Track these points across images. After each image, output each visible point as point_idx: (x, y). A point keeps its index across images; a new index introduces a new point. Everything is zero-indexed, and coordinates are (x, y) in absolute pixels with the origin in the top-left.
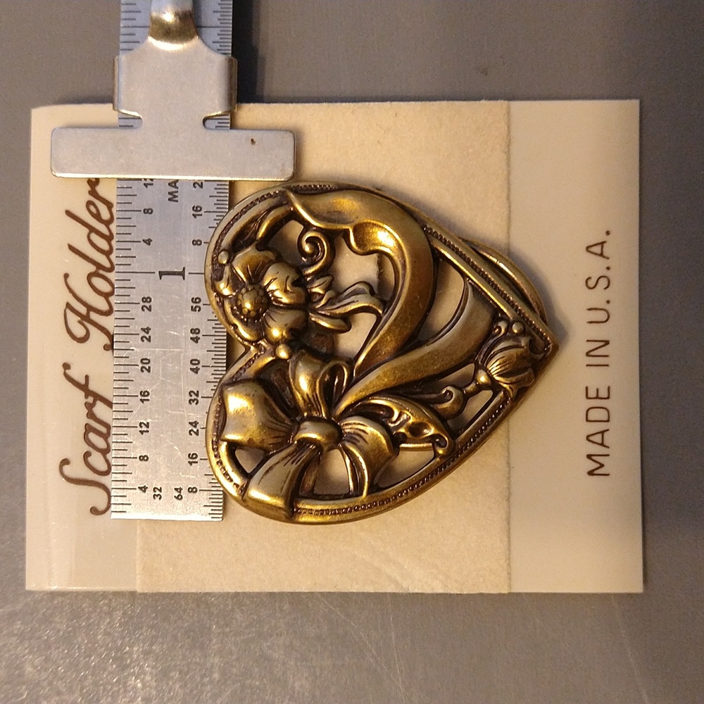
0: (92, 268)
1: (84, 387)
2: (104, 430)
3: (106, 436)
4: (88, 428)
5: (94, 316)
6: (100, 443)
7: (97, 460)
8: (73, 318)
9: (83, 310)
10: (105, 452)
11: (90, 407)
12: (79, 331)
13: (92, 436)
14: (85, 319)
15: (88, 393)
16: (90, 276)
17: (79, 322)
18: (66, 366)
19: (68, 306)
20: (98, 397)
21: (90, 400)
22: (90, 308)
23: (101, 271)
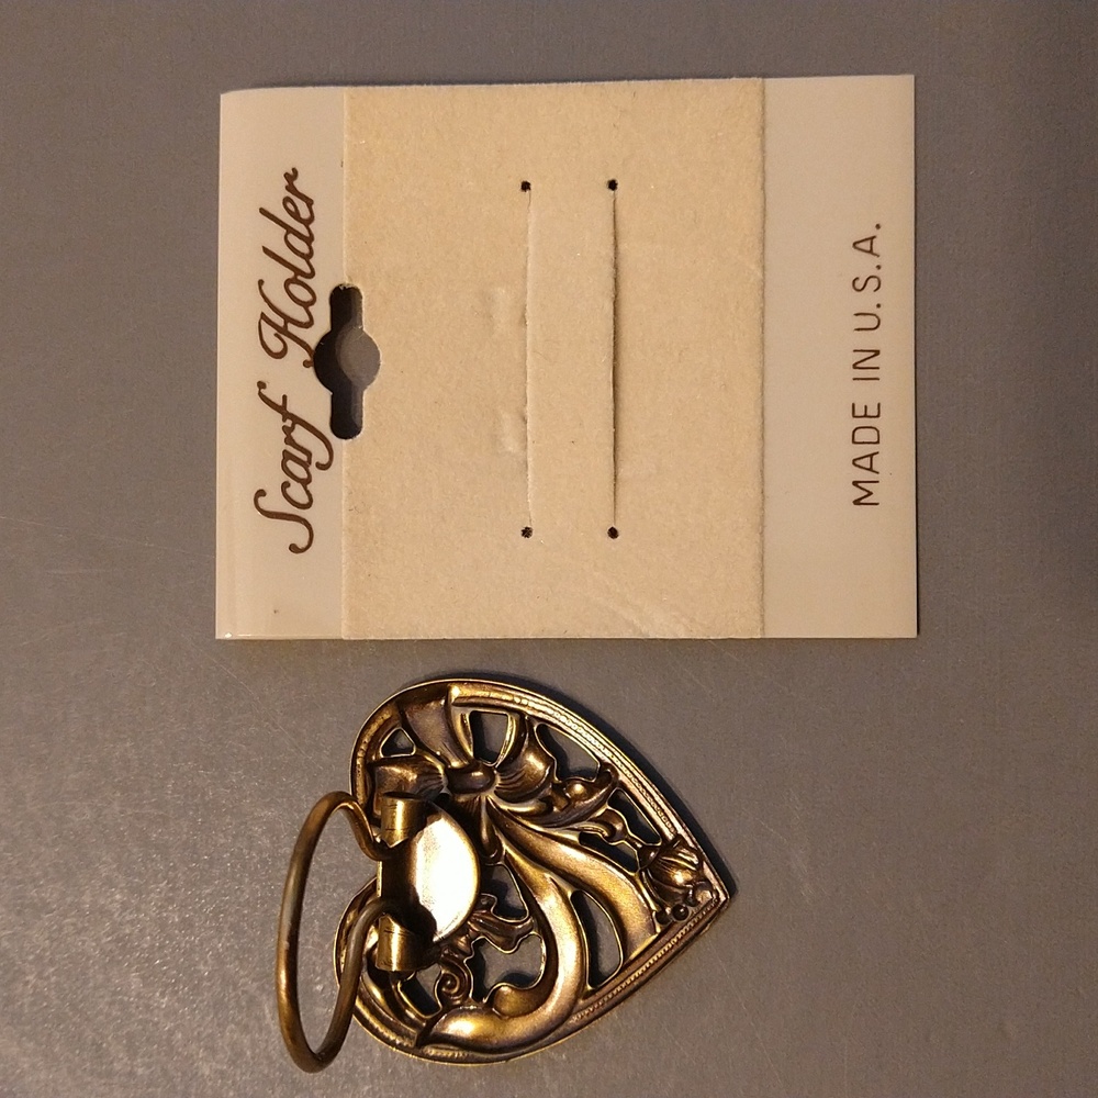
0: (290, 274)
1: (281, 409)
2: (304, 457)
3: (305, 465)
4: (287, 456)
5: (292, 328)
6: (300, 471)
7: (296, 491)
8: (269, 332)
9: (280, 321)
10: (305, 482)
11: (288, 431)
12: (276, 346)
13: (291, 465)
14: (282, 332)
15: (286, 415)
16: (287, 283)
17: (276, 335)
18: (261, 385)
19: (263, 316)
20: (297, 420)
21: (289, 423)
22: (288, 319)
23: (299, 278)
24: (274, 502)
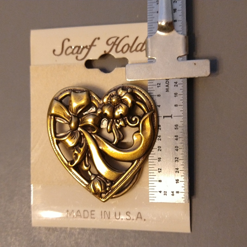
0: (131, 45)
1: (92, 45)
2: (79, 52)
3: (77, 53)
4: (79, 47)
5: (115, 47)
6: (75, 51)
7: (70, 50)
8: (114, 40)
9: (117, 43)
10: (72, 53)
11: (86, 47)
12: (110, 42)
13: (77, 49)
14: (114, 43)
15: (91, 46)
16: (128, 45)
18: (99, 38)
19: (118, 38)
20: (89, 50)
21: (89, 47)
22: (118, 45)
23: (130, 48)
24: (67, 44)
